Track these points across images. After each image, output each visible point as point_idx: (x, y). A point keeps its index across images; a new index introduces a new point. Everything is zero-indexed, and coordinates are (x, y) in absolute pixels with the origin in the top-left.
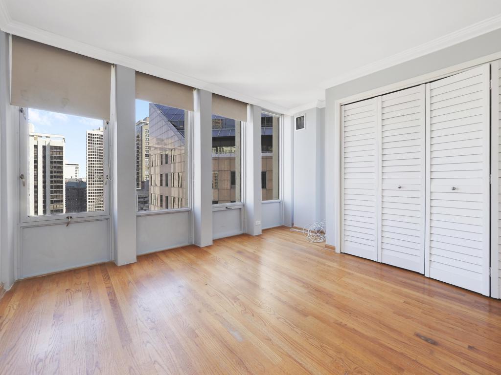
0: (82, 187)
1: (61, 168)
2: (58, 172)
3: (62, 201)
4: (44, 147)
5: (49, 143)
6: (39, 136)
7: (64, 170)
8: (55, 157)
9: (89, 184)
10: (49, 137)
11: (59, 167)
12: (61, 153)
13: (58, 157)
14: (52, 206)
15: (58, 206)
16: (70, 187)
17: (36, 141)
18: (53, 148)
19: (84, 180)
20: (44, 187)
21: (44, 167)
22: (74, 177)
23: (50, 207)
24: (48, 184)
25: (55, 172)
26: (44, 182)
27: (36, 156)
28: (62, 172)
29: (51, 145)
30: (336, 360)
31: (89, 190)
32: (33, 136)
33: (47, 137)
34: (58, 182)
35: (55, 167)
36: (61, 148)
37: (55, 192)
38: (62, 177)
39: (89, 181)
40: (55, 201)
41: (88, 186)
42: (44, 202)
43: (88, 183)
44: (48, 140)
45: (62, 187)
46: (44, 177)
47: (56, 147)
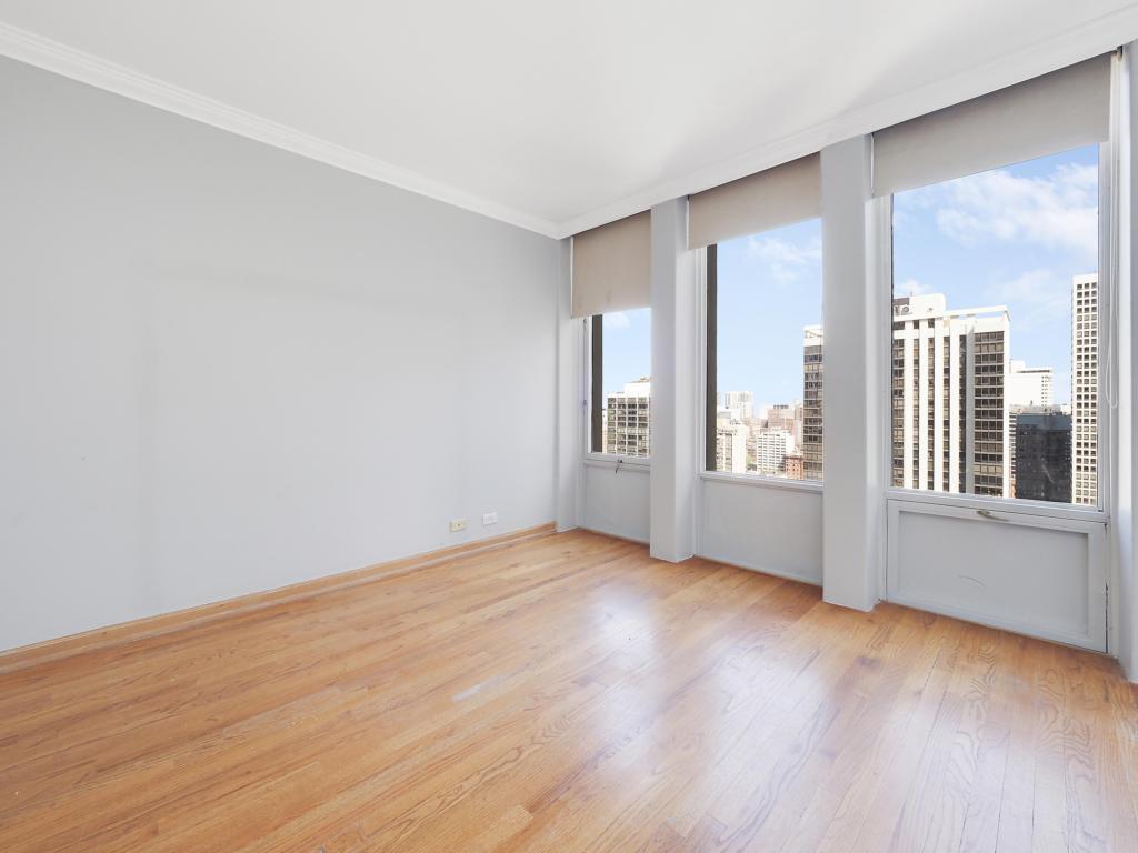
0: (1059, 428)
1: (999, 381)
2: (992, 391)
3: (1000, 458)
4: (963, 339)
5: (973, 329)
6: (953, 317)
7: (1005, 385)
8: (986, 358)
9: (1079, 421)
10: (973, 315)
11: (993, 379)
12: (999, 347)
13: (993, 357)
14: (978, 468)
15: (992, 469)
16: (1027, 426)
17: (947, 328)
18: (979, 337)
19: (1066, 410)
20: (963, 424)
21: (963, 381)
22: (1038, 403)
23: (973, 469)
24: (970, 416)
25: (985, 391)
26: (963, 413)
27: (948, 361)
28: (1001, 391)
29: (976, 331)
30: (362, 840)
31: (1079, 436)
32: (941, 318)
33: (968, 316)
34: (992, 413)
35: (985, 380)
36: (999, 335)
37: (985, 436)
38: (1000, 402)
39: (1079, 413)
40: (985, 457)
41: (1075, 425)
42: (962, 455)
43: (1075, 418)
44: (970, 323)
45: (1000, 425)
46: (963, 402)
47: (989, 335)
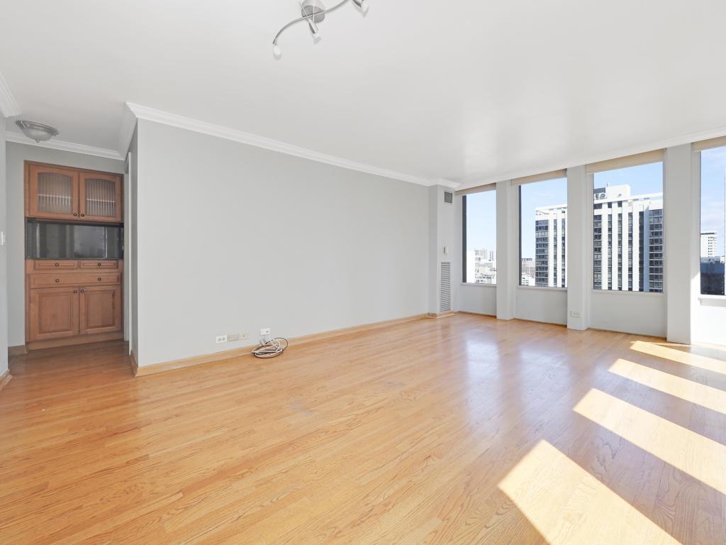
4: (641, 214)
5: (648, 208)
6: (634, 200)
10: (648, 198)
17: (630, 207)
18: (653, 213)
20: (641, 270)
24: (646, 271)
26: (641, 263)
27: (631, 229)
29: (650, 209)
32: (626, 201)
33: (645, 199)
36: (660, 212)
44: (646, 203)
46: (641, 256)
